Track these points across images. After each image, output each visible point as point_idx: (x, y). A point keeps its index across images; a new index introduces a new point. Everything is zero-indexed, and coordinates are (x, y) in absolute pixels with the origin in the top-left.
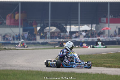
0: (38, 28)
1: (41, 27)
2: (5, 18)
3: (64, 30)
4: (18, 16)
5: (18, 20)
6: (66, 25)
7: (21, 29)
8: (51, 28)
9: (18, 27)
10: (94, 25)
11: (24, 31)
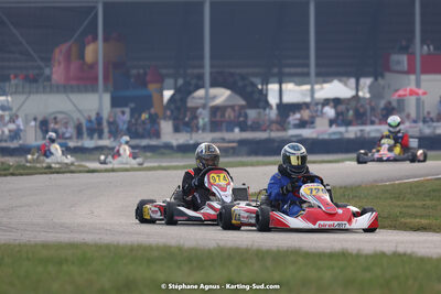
0: (168, 94)
1: (177, 90)
2: (48, 60)
3: (260, 101)
4: (95, 51)
5: (93, 66)
6: (266, 82)
7: (107, 98)
8: (214, 91)
9: (94, 90)
10: (366, 82)
11: (115, 103)
